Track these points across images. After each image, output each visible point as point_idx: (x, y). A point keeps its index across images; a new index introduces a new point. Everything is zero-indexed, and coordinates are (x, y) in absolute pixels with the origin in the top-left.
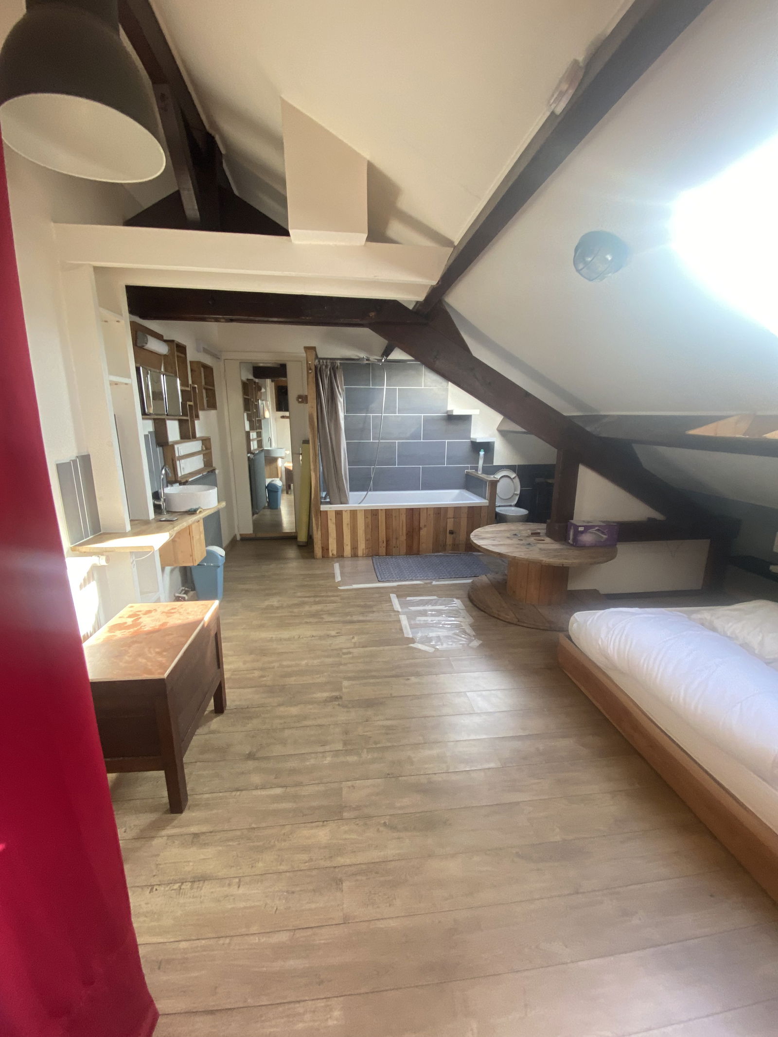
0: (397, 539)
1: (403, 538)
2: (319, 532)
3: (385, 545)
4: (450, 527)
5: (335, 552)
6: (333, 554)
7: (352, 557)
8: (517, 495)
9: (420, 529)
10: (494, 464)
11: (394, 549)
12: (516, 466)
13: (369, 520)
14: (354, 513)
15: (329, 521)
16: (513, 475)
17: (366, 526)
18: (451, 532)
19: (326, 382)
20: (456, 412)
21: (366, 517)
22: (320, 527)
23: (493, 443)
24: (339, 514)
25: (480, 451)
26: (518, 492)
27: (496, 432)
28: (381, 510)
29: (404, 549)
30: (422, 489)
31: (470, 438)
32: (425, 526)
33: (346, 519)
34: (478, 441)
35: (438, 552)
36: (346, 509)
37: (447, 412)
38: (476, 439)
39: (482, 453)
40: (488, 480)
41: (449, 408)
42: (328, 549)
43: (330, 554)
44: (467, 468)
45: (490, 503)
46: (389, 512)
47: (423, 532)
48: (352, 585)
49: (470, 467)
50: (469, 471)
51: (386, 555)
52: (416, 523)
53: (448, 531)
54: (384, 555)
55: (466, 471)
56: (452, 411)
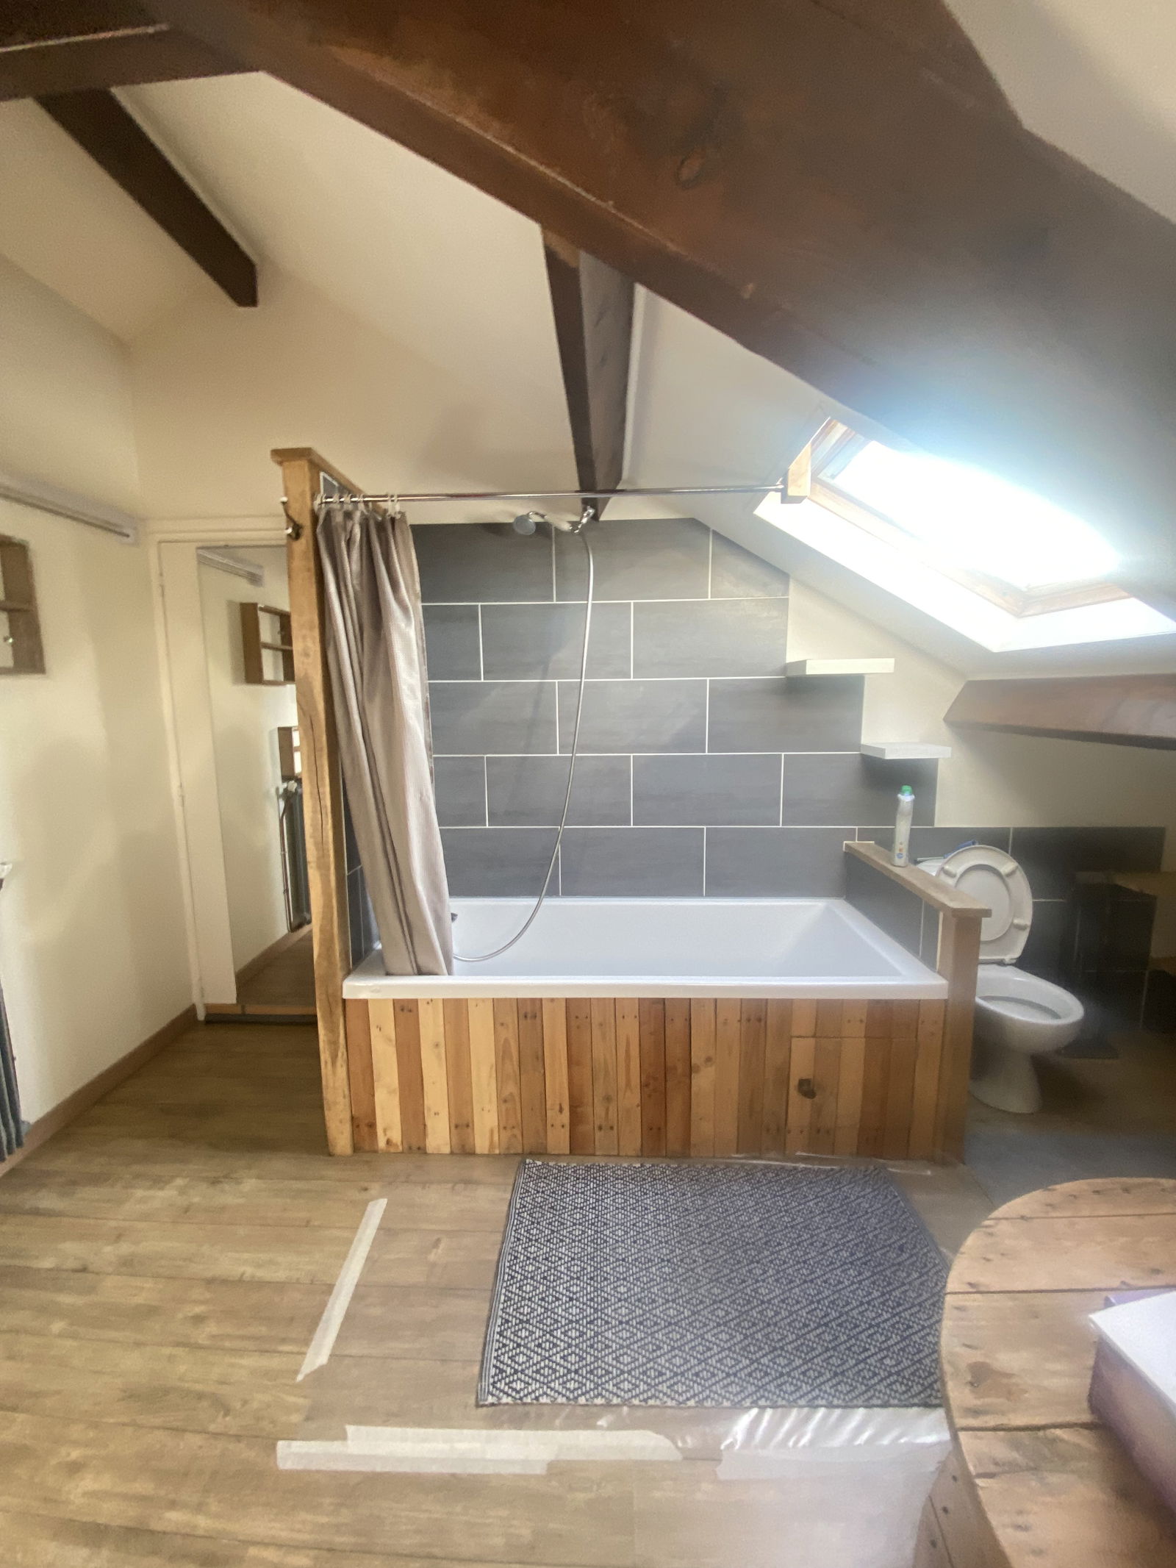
0: (608, 1098)
1: (632, 1098)
2: (342, 1072)
3: (565, 1117)
4: (801, 1067)
5: (396, 1136)
6: (388, 1142)
7: (452, 1153)
8: (1021, 928)
9: (690, 1070)
10: (937, 825)
11: (598, 1134)
12: (1009, 828)
13: (510, 1034)
14: (456, 1010)
15: (374, 1032)
16: (1007, 865)
17: (502, 1053)
18: (807, 1089)
19: (352, 565)
20: (816, 667)
21: (498, 1024)
22: (342, 1049)
23: (933, 764)
24: (406, 1010)
25: (899, 790)
26: (1026, 919)
27: (945, 731)
28: (552, 1000)
29: (632, 1137)
30: (710, 894)
31: (858, 746)
32: (709, 1060)
33: (431, 1028)
34: (889, 756)
35: (758, 1152)
36: (428, 996)
37: (786, 668)
38: (883, 750)
39: (906, 798)
40: (943, 906)
41: (791, 657)
42: (372, 1125)
43: (382, 1143)
44: (850, 835)
45: (953, 987)
46: (576, 1010)
47: (703, 1081)
48: (350, 1429)
49: (864, 835)
50: (855, 843)
51: (572, 1151)
52: (675, 1050)
53: (794, 1082)
54: (565, 1155)
55: (847, 845)
56: (802, 664)
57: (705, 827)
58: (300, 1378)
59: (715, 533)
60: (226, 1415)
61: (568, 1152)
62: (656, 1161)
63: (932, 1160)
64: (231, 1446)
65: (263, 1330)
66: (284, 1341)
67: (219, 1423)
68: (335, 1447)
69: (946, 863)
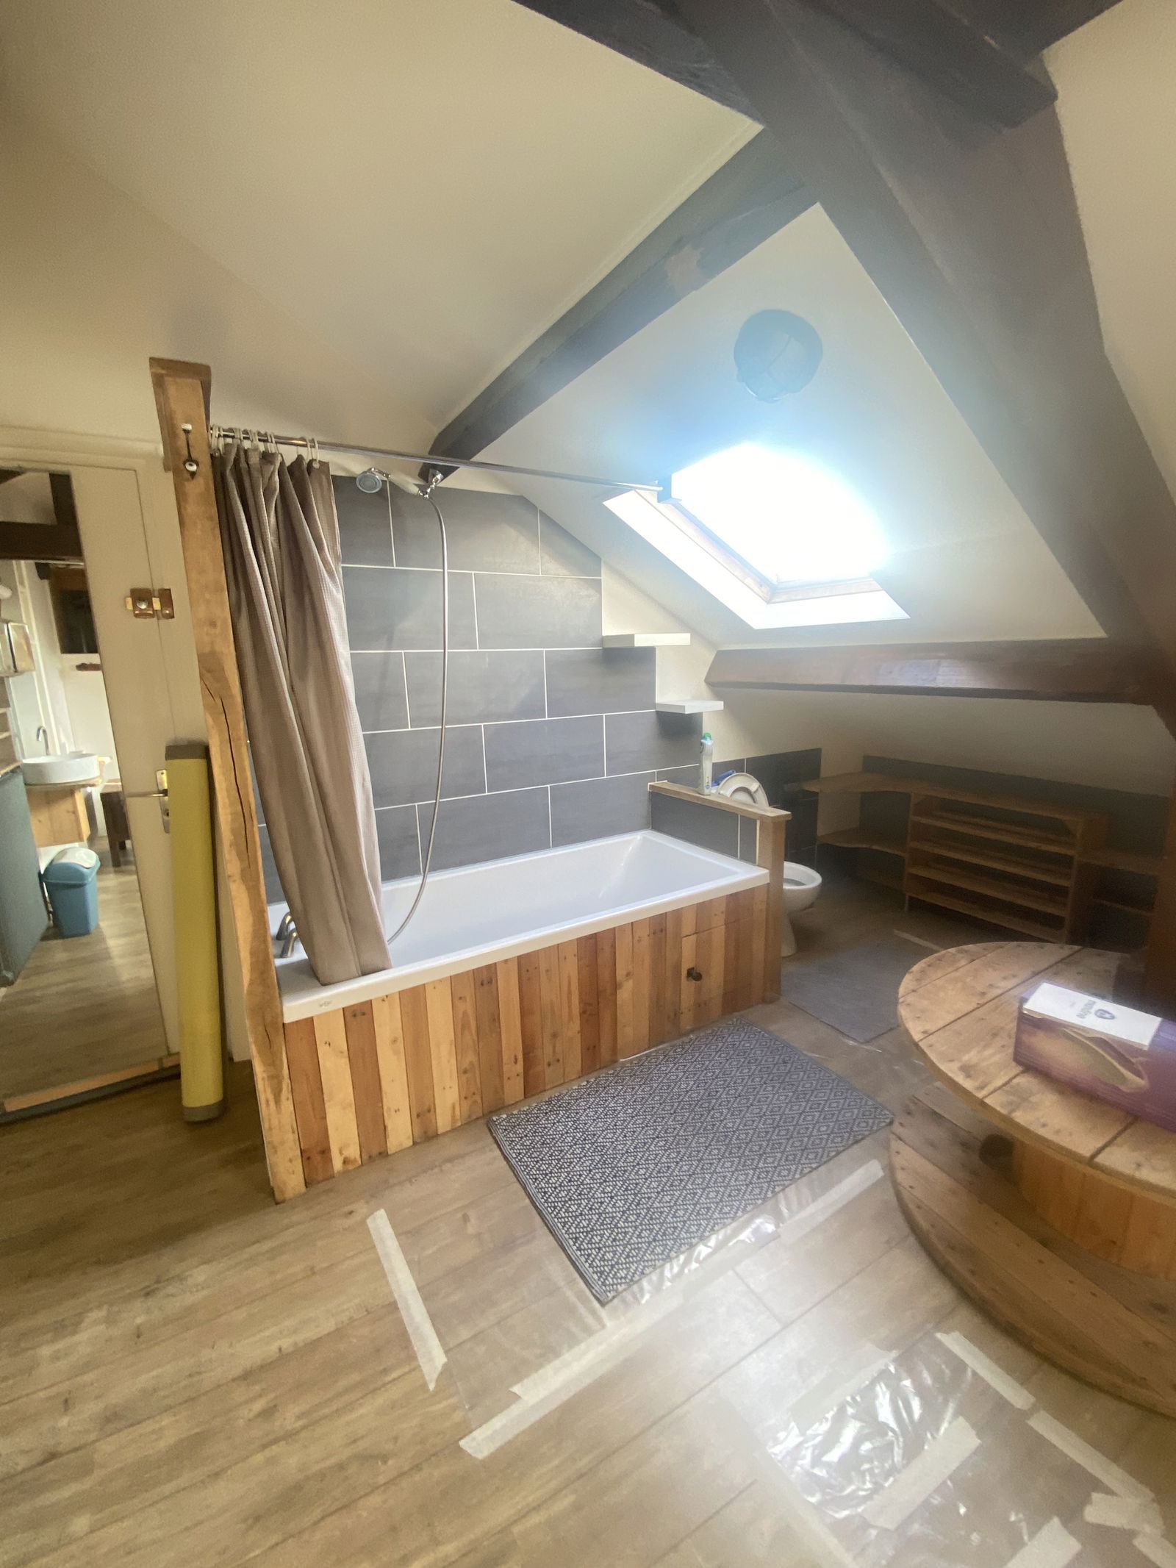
0: (555, 1036)
1: (573, 1029)
2: (287, 1106)
3: (520, 1067)
4: (688, 959)
5: (353, 1152)
6: (345, 1162)
7: (415, 1143)
9: (616, 986)
11: (548, 1071)
12: (744, 759)
13: (468, 1006)
14: (414, 999)
15: (322, 1050)
16: (754, 785)
17: (460, 1027)
18: (694, 975)
20: (640, 640)
21: (456, 998)
22: (286, 1081)
23: (701, 714)
24: (358, 1016)
27: (705, 688)
28: (506, 961)
29: (575, 1060)
30: (557, 844)
31: (654, 705)
32: (628, 974)
33: (388, 1027)
35: (662, 1041)
36: (382, 994)
37: (603, 640)
38: (684, 707)
39: (708, 743)
40: (759, 816)
41: (610, 629)
42: (325, 1152)
43: (337, 1164)
44: (651, 777)
45: (771, 875)
46: (526, 965)
47: (624, 994)
48: (516, 1389)
49: (661, 776)
50: (656, 783)
51: (526, 1096)
52: (605, 974)
53: (684, 973)
54: (521, 1101)
55: (652, 787)
56: (631, 637)
57: (549, 786)
58: (432, 1386)
59: (542, 514)
60: (385, 1462)
61: (522, 1097)
62: (595, 1074)
63: (765, 1001)
64: (417, 1478)
65: (355, 1377)
66: (385, 1371)
67: (387, 1471)
68: (515, 1410)
69: (721, 789)
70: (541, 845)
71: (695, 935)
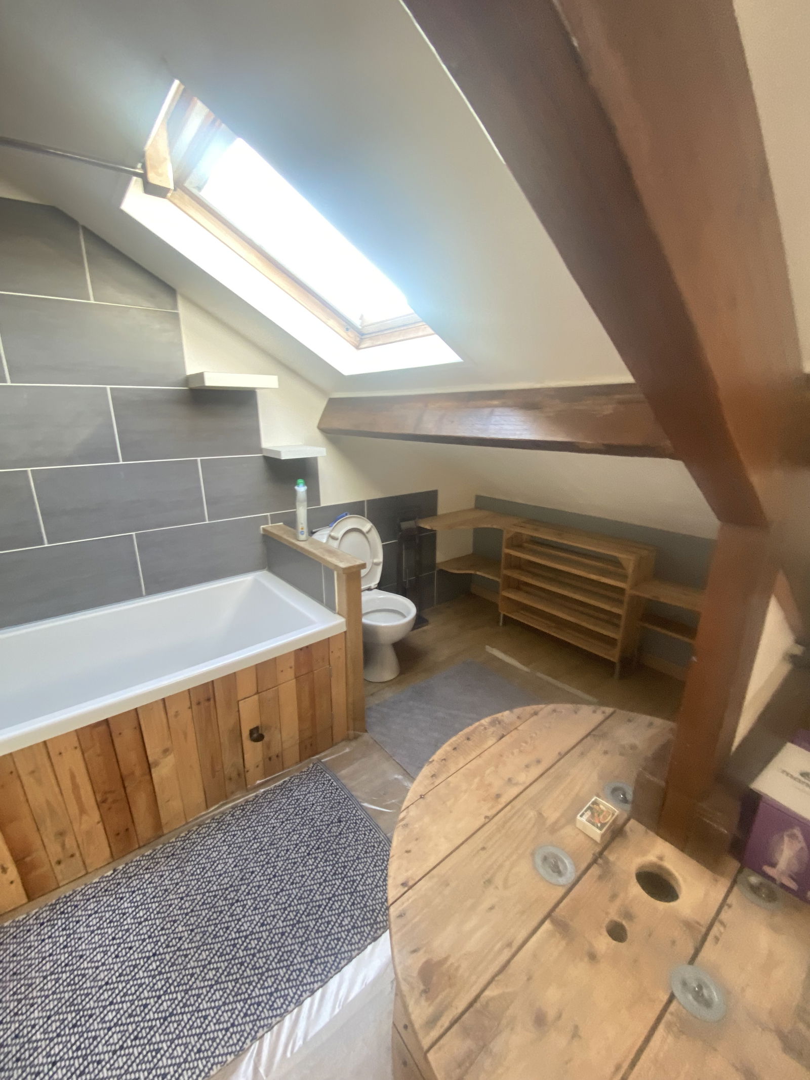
0: (61, 834)
1: (89, 821)
3: (12, 874)
4: (249, 720)
8: (377, 564)
9: (149, 765)
10: (323, 504)
11: (58, 869)
12: (363, 502)
16: (367, 526)
18: (257, 735)
20: (215, 379)
23: (315, 459)
25: (296, 484)
26: (380, 559)
27: (318, 434)
29: (100, 848)
30: (150, 592)
31: (261, 450)
32: (165, 751)
34: (284, 457)
37: (187, 380)
38: (279, 453)
39: (301, 489)
40: (336, 567)
41: (191, 369)
44: (264, 520)
45: (348, 623)
47: (163, 771)
49: (275, 519)
50: (269, 526)
51: (30, 897)
52: (129, 757)
53: (246, 733)
54: (22, 905)
55: (264, 529)
56: (200, 376)
57: (133, 533)
59: (85, 229)
61: (25, 900)
62: (128, 858)
63: (348, 739)
69: (332, 531)
70: (133, 593)
71: (256, 697)
